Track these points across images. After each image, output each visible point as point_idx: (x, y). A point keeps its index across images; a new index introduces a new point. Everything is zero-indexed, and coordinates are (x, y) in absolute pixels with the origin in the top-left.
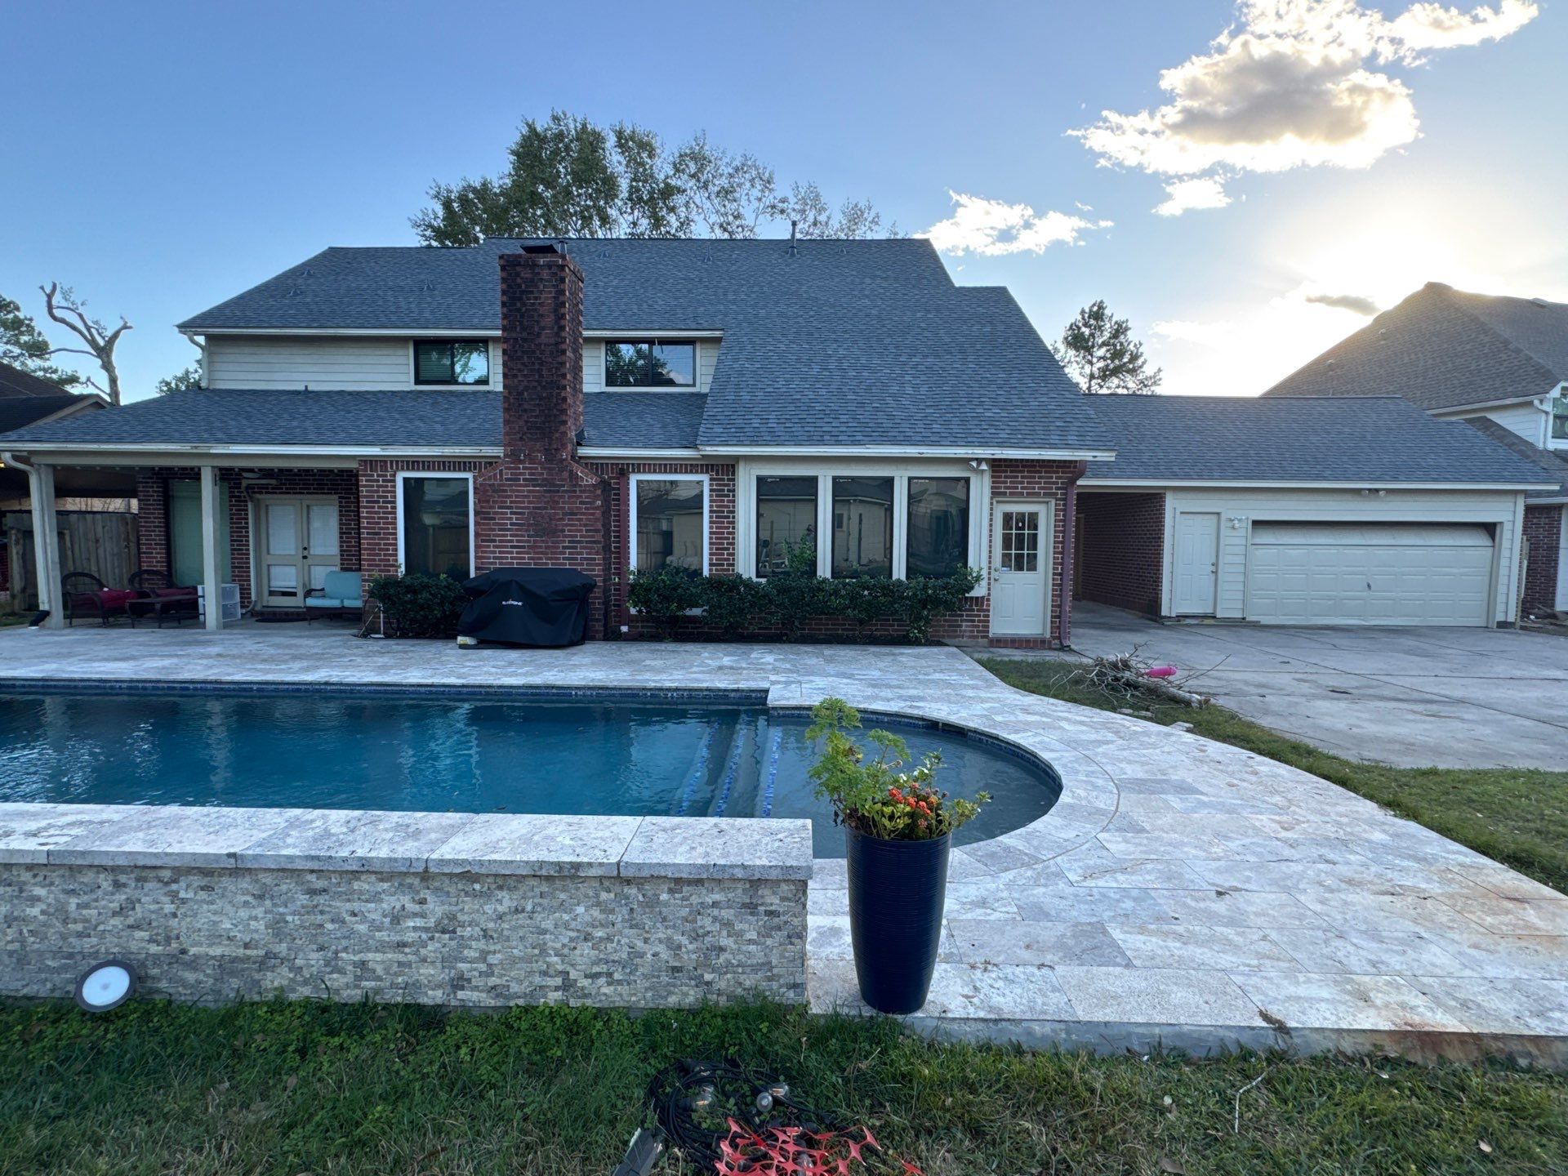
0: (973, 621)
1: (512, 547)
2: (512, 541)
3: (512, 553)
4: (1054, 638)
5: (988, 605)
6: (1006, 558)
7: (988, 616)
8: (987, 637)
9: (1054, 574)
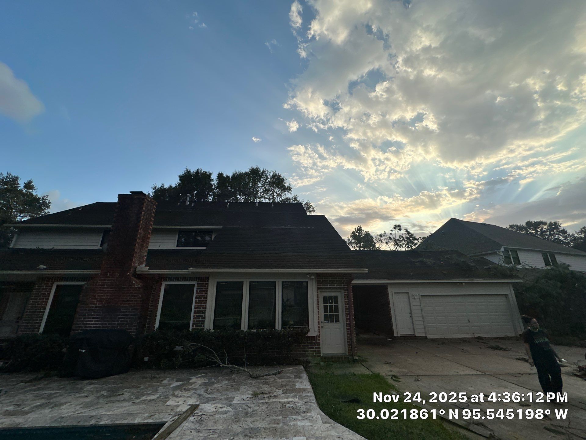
0: (313, 348)
1: (93, 318)
2: (94, 315)
3: (92, 321)
4: (350, 356)
5: (319, 340)
6: (326, 318)
7: (319, 345)
8: (320, 356)
9: (347, 324)
